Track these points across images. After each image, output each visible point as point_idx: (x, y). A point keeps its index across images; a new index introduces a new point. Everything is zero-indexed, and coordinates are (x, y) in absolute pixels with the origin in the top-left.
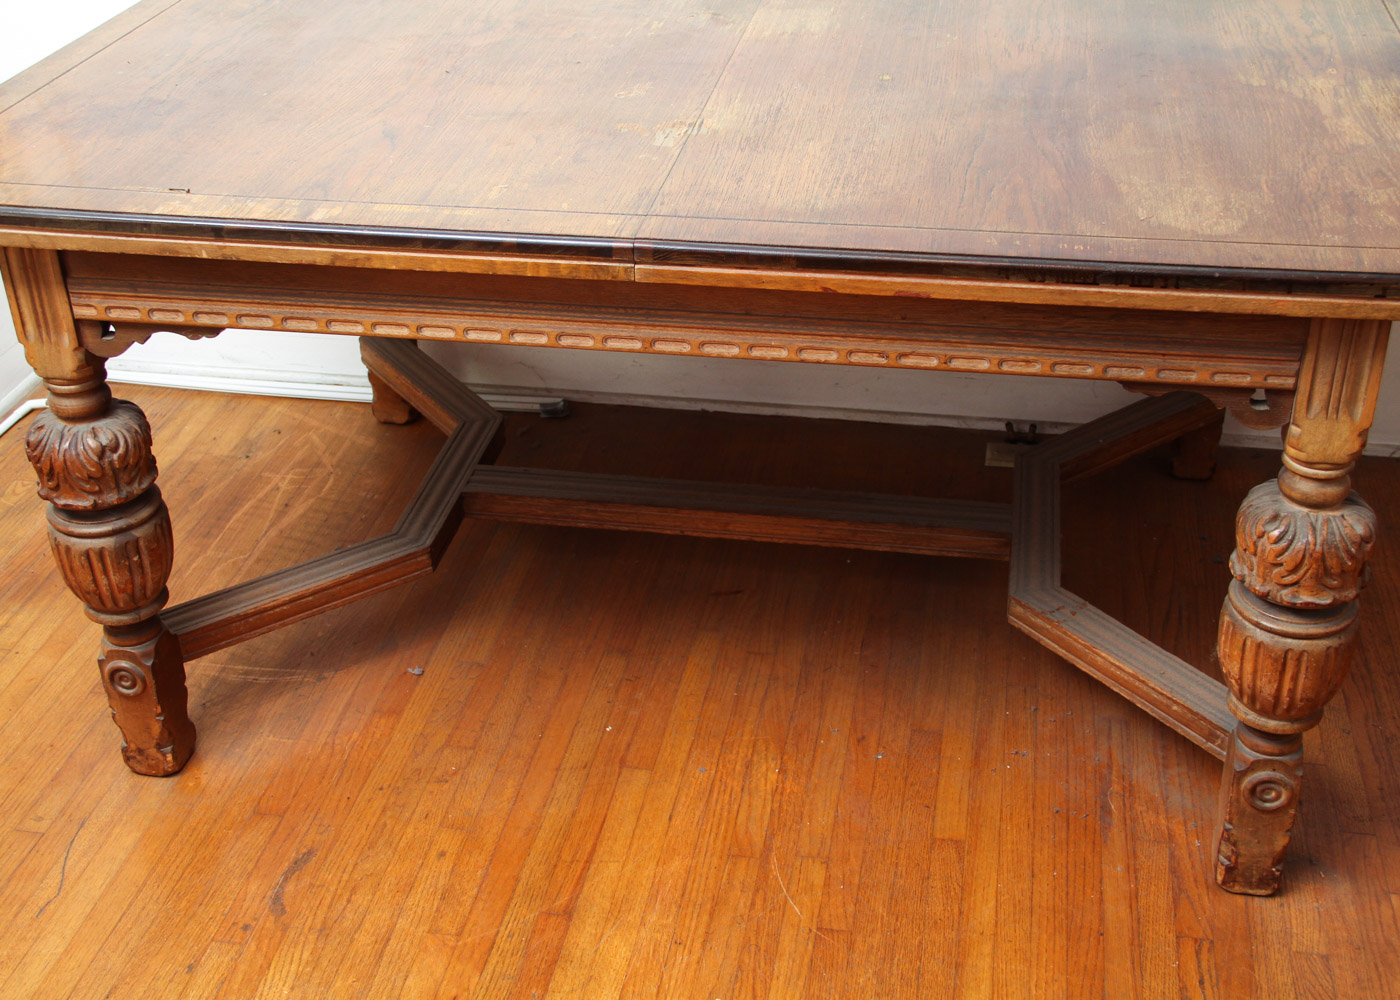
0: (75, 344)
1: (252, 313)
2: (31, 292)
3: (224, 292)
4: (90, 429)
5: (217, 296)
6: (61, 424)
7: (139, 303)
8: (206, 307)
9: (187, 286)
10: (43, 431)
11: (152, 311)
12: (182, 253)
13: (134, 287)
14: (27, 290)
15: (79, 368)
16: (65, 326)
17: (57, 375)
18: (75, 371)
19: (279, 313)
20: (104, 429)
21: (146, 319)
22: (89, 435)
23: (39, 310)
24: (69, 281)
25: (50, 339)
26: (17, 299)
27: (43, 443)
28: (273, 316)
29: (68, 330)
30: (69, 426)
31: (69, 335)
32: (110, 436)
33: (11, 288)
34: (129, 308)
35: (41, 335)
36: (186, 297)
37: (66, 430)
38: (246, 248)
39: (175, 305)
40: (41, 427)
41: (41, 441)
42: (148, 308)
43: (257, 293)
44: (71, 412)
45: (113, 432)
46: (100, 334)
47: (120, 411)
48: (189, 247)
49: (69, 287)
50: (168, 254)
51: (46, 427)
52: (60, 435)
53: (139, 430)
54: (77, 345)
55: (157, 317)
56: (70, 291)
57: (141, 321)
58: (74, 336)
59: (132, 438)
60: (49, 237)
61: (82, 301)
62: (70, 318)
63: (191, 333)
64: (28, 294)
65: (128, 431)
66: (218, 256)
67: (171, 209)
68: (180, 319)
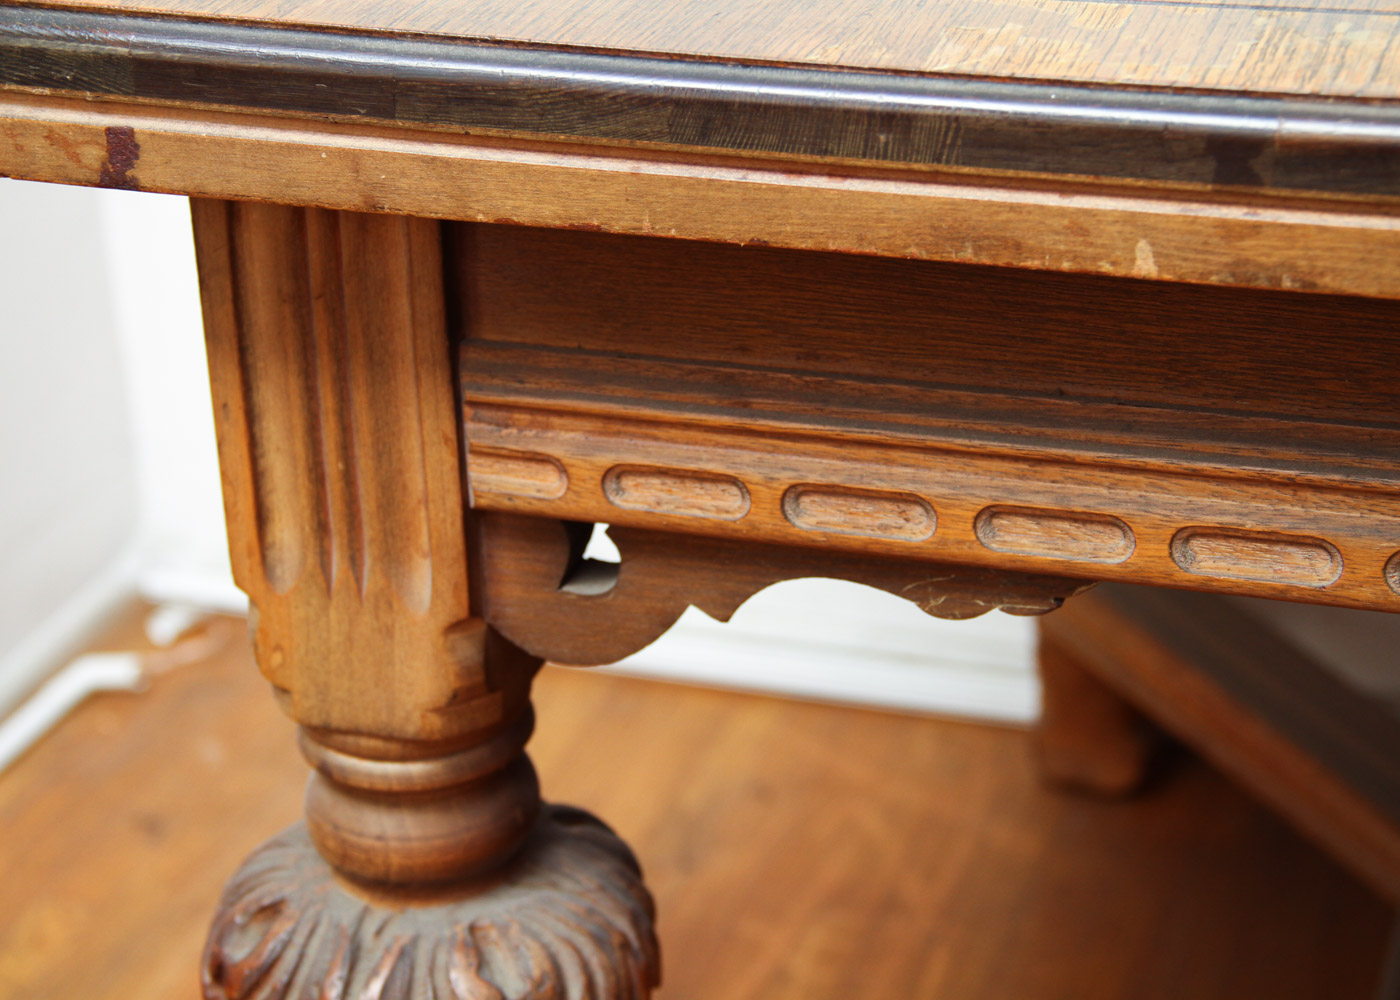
0: (455, 606)
1: (1250, 524)
2: (310, 393)
3: (1129, 427)
4: (461, 931)
5: (1097, 445)
6: (348, 902)
7: (747, 456)
8: (1038, 491)
9: (966, 397)
10: (281, 928)
11: (798, 491)
12: (1033, 252)
13: (735, 392)
14: (295, 384)
15: (457, 700)
16: (424, 540)
17: (366, 720)
18: (437, 710)
19: (1377, 531)
20: (514, 930)
21: (767, 524)
22: (458, 958)
23: (333, 466)
24: (470, 355)
25: (358, 580)
26: (251, 417)
27: (280, 975)
28: (1347, 542)
29: (434, 552)
30: (381, 911)
31: (436, 571)
32: (537, 965)
33: (233, 376)
34: (701, 477)
35: (324, 555)
36: (959, 442)
37: (370, 927)
38: (1363, 235)
39: (900, 475)
40: (272, 910)
41: (267, 970)
42: (787, 478)
43: (1284, 439)
44: (396, 860)
45: (545, 947)
46: (561, 572)
47: (563, 855)
48: (1079, 226)
49: (465, 379)
50: (968, 255)
51: (291, 910)
52: (346, 946)
53: (631, 935)
54: (462, 612)
55: (815, 520)
56: (469, 394)
57: (744, 530)
58: (459, 572)
59: (611, 970)
60: (447, 163)
61: (510, 439)
62: (453, 502)
63: (940, 589)
64: (296, 401)
65: (599, 941)
66: (1212, 268)
67: (996, 51)
68: (915, 533)
